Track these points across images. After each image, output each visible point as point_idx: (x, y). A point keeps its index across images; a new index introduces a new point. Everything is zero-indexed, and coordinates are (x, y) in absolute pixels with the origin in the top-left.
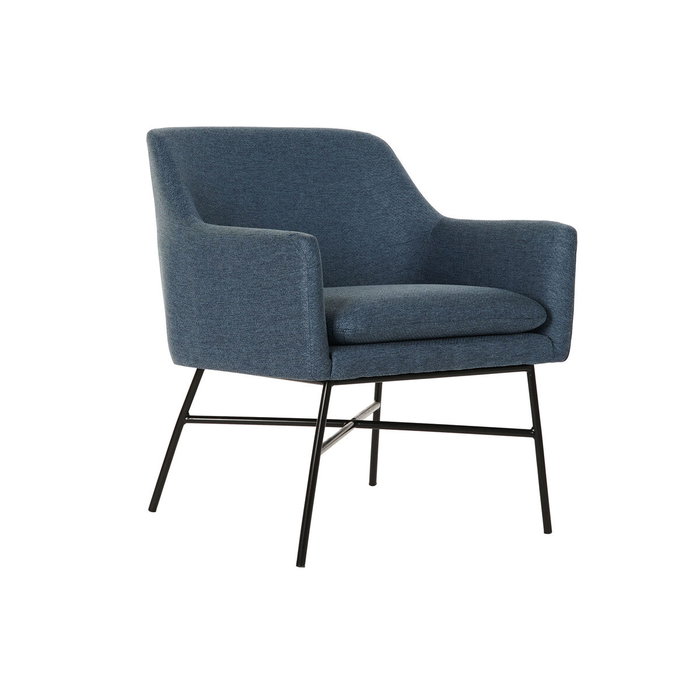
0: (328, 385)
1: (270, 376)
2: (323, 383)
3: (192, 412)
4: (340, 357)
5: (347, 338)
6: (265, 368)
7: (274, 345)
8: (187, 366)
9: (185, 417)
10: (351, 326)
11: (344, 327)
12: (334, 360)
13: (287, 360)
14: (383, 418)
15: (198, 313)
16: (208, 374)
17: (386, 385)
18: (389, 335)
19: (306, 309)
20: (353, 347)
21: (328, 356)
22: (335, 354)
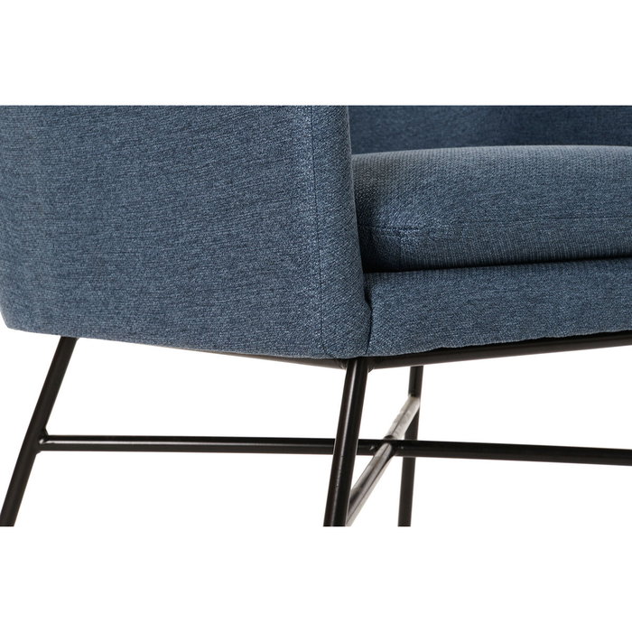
0: (358, 370)
1: (215, 347)
2: (347, 363)
3: (53, 428)
4: (391, 299)
5: (406, 249)
6: (204, 329)
7: (224, 273)
8: (30, 330)
9: (37, 439)
10: (418, 220)
11: (400, 223)
12: (377, 305)
13: (259, 307)
14: (422, 436)
15: (47, 208)
16: (85, 348)
17: (431, 371)
18: (501, 248)
19: (307, 172)
20: (418, 275)
21: (361, 295)
22: (377, 290)
